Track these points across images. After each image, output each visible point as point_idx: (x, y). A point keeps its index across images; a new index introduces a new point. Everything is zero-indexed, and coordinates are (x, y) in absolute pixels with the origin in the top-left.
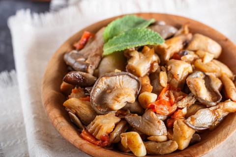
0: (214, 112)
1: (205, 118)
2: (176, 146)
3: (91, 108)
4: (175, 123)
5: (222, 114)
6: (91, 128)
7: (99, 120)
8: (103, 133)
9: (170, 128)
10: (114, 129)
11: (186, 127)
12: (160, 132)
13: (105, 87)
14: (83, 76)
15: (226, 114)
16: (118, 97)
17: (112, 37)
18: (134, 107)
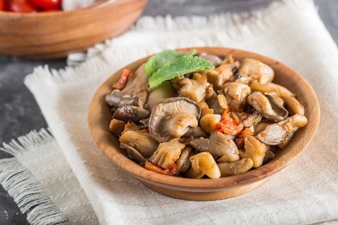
0: (283, 126)
1: (275, 134)
2: (251, 164)
3: (151, 139)
4: (246, 140)
5: (292, 129)
6: (155, 158)
7: (164, 147)
8: (169, 161)
9: (241, 147)
10: (180, 156)
11: (258, 142)
12: (232, 152)
13: (163, 114)
14: (134, 110)
15: (296, 129)
16: (180, 121)
17: (156, 71)
18: (197, 131)
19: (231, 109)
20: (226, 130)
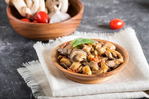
0: (115, 62)
1: (112, 64)
2: (102, 71)
3: (70, 61)
4: (102, 64)
5: (118, 63)
6: (71, 67)
7: (74, 64)
8: (76, 68)
9: (100, 66)
10: (79, 67)
11: (105, 65)
12: (96, 67)
13: (75, 54)
14: (66, 53)
15: (119, 63)
17: (76, 42)
18: (86, 60)
19: (99, 55)
20: (95, 60)
